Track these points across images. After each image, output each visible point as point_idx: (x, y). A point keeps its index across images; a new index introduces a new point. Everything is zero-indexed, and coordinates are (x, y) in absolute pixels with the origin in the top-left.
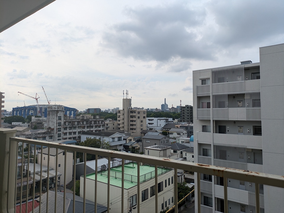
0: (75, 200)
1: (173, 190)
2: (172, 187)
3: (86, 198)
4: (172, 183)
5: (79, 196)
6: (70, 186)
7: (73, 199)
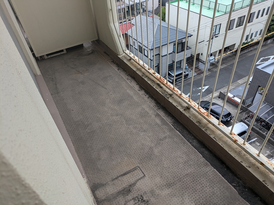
0: (161, 25)
1: (265, 23)
2: (265, 19)
3: (170, 23)
4: (267, 14)
5: (165, 22)
6: (157, 12)
7: (160, 24)
